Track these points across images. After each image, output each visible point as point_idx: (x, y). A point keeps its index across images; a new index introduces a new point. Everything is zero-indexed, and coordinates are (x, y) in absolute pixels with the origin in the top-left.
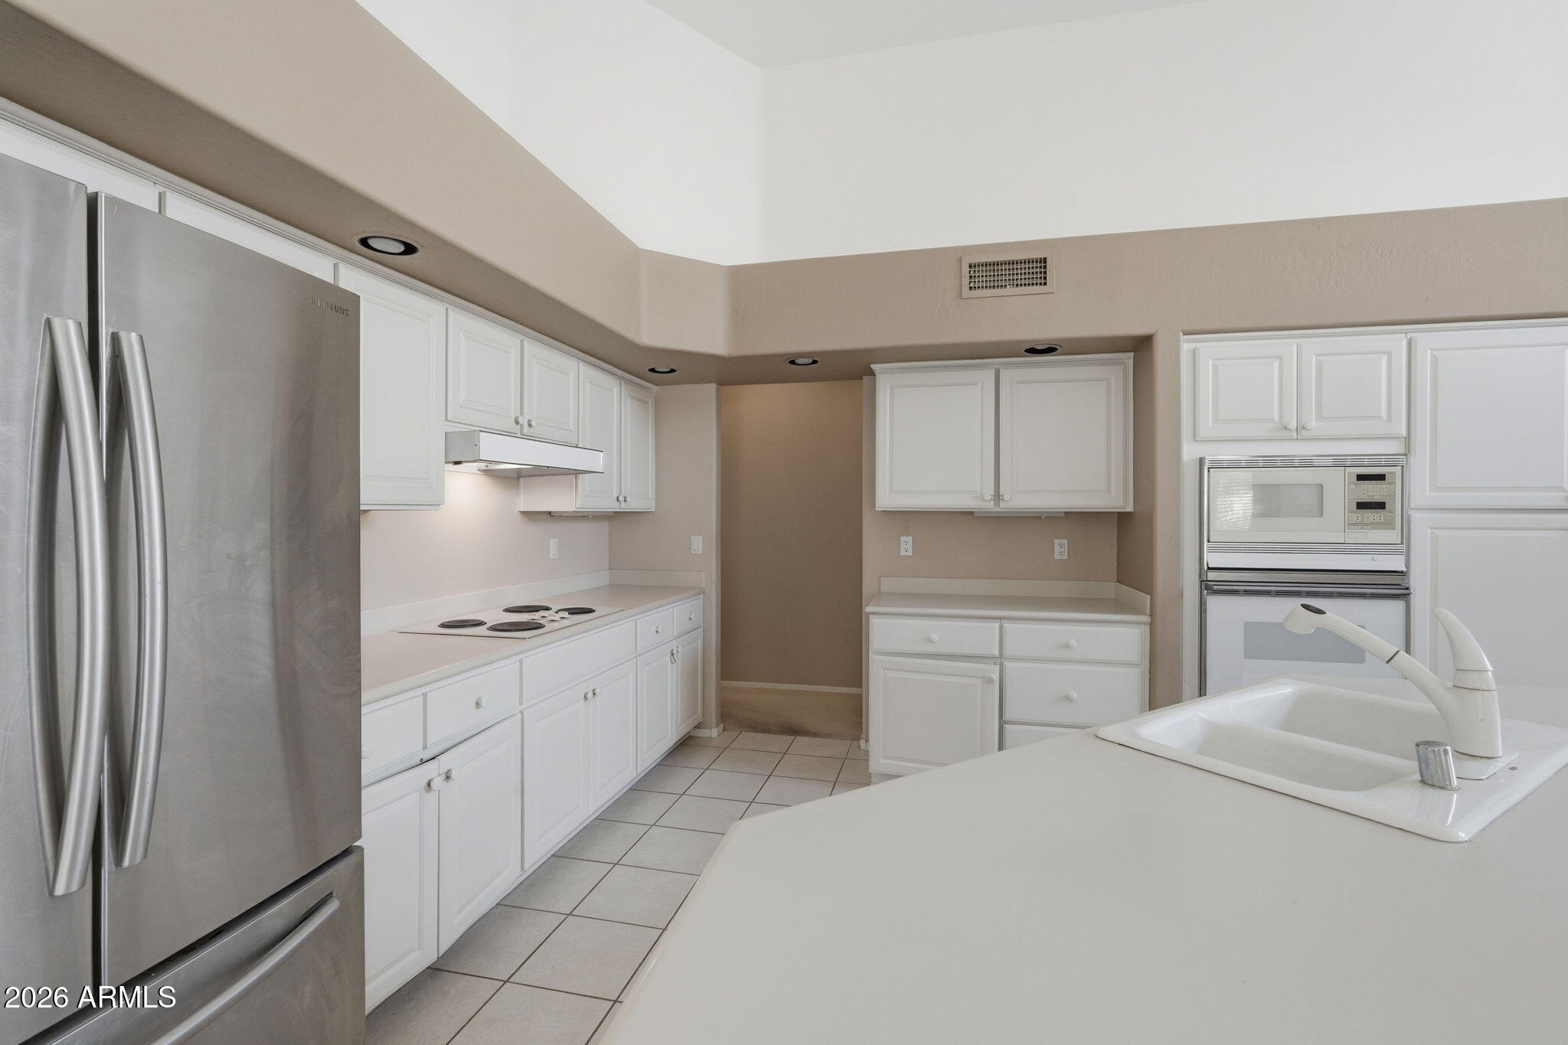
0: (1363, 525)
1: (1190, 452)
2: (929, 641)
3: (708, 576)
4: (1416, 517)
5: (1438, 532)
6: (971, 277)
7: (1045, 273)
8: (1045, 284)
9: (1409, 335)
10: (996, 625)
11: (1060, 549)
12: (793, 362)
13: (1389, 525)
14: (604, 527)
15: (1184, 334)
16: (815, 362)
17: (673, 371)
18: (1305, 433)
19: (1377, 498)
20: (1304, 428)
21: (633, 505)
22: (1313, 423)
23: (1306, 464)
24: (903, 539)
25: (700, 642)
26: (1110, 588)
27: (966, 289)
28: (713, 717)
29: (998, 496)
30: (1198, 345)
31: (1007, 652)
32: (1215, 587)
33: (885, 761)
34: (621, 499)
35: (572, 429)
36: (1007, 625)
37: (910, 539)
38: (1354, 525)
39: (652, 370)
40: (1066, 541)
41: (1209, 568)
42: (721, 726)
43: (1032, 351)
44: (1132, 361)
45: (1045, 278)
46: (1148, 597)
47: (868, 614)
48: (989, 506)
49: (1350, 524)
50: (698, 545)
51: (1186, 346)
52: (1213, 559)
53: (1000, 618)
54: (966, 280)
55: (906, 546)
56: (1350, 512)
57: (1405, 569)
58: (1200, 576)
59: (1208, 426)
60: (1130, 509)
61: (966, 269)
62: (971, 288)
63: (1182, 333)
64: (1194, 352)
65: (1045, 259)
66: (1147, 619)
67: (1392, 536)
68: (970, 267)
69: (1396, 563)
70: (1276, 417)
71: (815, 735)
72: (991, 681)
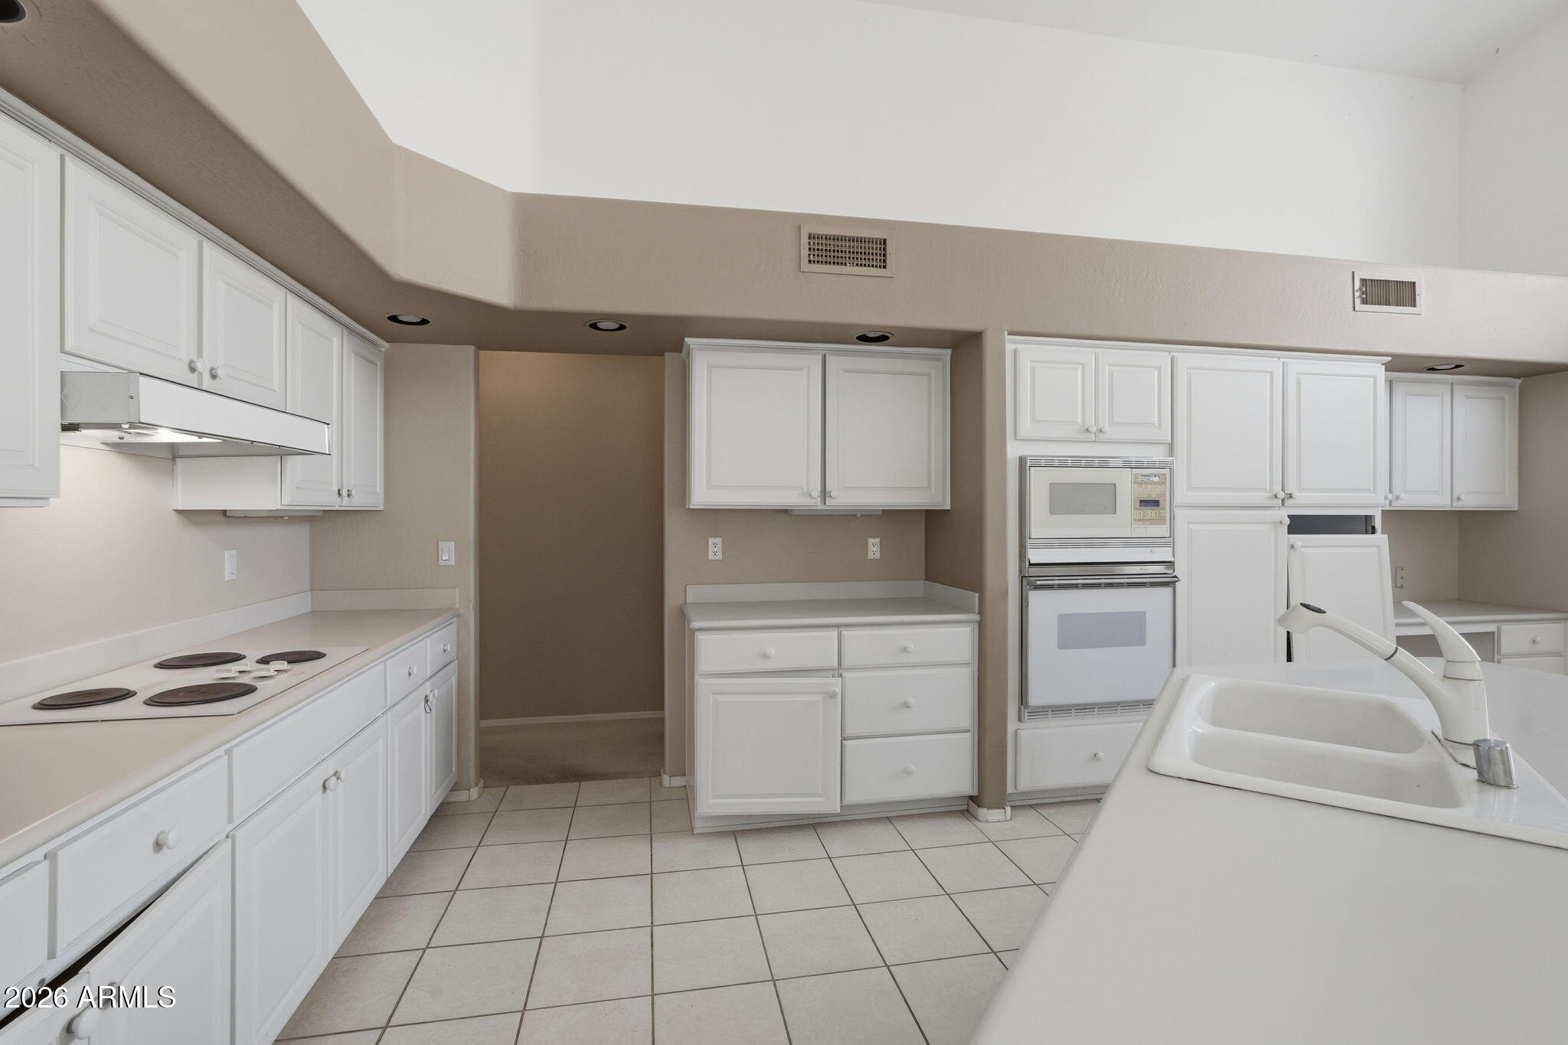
0: (1143, 520)
1: (1014, 450)
2: (765, 656)
3: (463, 595)
4: (1178, 512)
5: (1191, 526)
6: (810, 249)
7: (885, 255)
8: (885, 267)
9: (1172, 354)
10: (834, 634)
11: (874, 548)
12: (594, 326)
13: (1159, 521)
14: (304, 531)
15: (1009, 334)
16: (622, 327)
17: (424, 322)
18: (1101, 436)
19: (1154, 497)
20: (1101, 431)
21: (359, 502)
22: (1107, 429)
23: (1104, 464)
24: (711, 541)
25: (454, 679)
26: (918, 587)
27: (804, 261)
28: (472, 774)
29: (824, 494)
30: (1019, 346)
31: (847, 661)
32: (1038, 583)
33: (715, 801)
34: (344, 492)
35: (276, 389)
36: (846, 633)
37: (718, 540)
38: (1138, 521)
39: (394, 319)
40: (878, 540)
41: (1030, 564)
42: (481, 784)
43: (864, 339)
44: (948, 359)
45: (885, 261)
46: (977, 595)
47: (693, 631)
48: (815, 503)
49: (1135, 520)
50: (448, 554)
51: (1011, 344)
52: (1035, 556)
53: (838, 626)
54: (805, 252)
55: (715, 548)
56: (1135, 509)
57: (1172, 559)
58: (1020, 571)
59: (1026, 427)
60: (948, 506)
61: (805, 240)
62: (810, 261)
63: (1006, 332)
64: (1015, 352)
65: (885, 241)
66: (976, 617)
67: (1162, 530)
68: (810, 238)
69: (1164, 554)
70: (1080, 421)
71: (604, 776)
72: (833, 696)
